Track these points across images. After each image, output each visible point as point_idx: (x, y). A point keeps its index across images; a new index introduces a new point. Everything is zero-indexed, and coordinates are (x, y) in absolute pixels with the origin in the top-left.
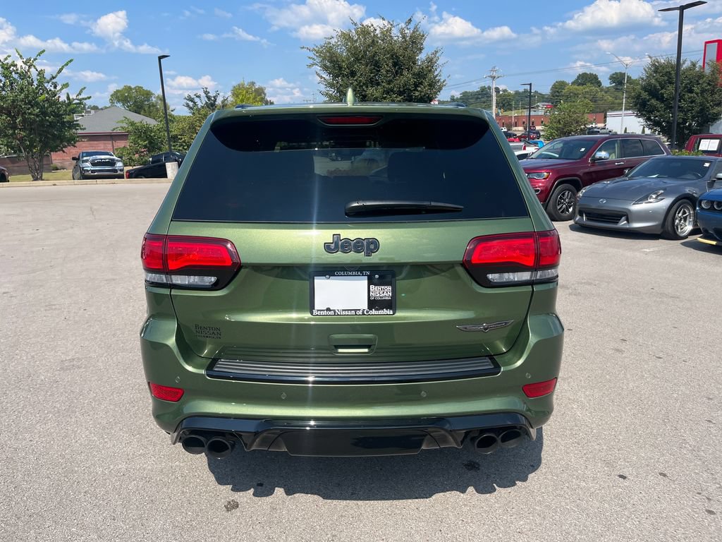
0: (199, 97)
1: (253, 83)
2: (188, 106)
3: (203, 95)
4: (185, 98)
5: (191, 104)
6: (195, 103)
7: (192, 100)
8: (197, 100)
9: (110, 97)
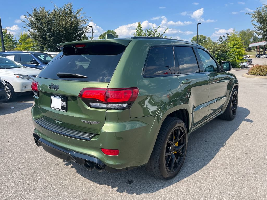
0: (224, 37)
1: (249, 30)
2: (219, 40)
3: (226, 36)
4: (219, 38)
5: (221, 40)
6: (222, 39)
7: (221, 38)
8: (223, 38)
9: (191, 40)
